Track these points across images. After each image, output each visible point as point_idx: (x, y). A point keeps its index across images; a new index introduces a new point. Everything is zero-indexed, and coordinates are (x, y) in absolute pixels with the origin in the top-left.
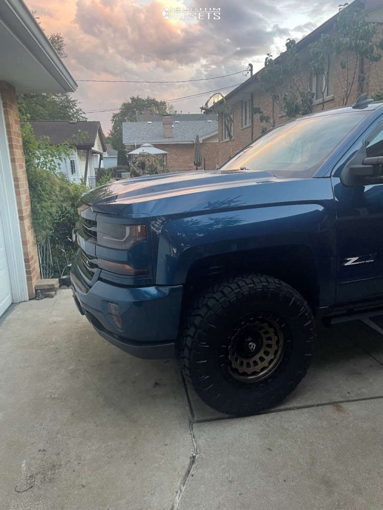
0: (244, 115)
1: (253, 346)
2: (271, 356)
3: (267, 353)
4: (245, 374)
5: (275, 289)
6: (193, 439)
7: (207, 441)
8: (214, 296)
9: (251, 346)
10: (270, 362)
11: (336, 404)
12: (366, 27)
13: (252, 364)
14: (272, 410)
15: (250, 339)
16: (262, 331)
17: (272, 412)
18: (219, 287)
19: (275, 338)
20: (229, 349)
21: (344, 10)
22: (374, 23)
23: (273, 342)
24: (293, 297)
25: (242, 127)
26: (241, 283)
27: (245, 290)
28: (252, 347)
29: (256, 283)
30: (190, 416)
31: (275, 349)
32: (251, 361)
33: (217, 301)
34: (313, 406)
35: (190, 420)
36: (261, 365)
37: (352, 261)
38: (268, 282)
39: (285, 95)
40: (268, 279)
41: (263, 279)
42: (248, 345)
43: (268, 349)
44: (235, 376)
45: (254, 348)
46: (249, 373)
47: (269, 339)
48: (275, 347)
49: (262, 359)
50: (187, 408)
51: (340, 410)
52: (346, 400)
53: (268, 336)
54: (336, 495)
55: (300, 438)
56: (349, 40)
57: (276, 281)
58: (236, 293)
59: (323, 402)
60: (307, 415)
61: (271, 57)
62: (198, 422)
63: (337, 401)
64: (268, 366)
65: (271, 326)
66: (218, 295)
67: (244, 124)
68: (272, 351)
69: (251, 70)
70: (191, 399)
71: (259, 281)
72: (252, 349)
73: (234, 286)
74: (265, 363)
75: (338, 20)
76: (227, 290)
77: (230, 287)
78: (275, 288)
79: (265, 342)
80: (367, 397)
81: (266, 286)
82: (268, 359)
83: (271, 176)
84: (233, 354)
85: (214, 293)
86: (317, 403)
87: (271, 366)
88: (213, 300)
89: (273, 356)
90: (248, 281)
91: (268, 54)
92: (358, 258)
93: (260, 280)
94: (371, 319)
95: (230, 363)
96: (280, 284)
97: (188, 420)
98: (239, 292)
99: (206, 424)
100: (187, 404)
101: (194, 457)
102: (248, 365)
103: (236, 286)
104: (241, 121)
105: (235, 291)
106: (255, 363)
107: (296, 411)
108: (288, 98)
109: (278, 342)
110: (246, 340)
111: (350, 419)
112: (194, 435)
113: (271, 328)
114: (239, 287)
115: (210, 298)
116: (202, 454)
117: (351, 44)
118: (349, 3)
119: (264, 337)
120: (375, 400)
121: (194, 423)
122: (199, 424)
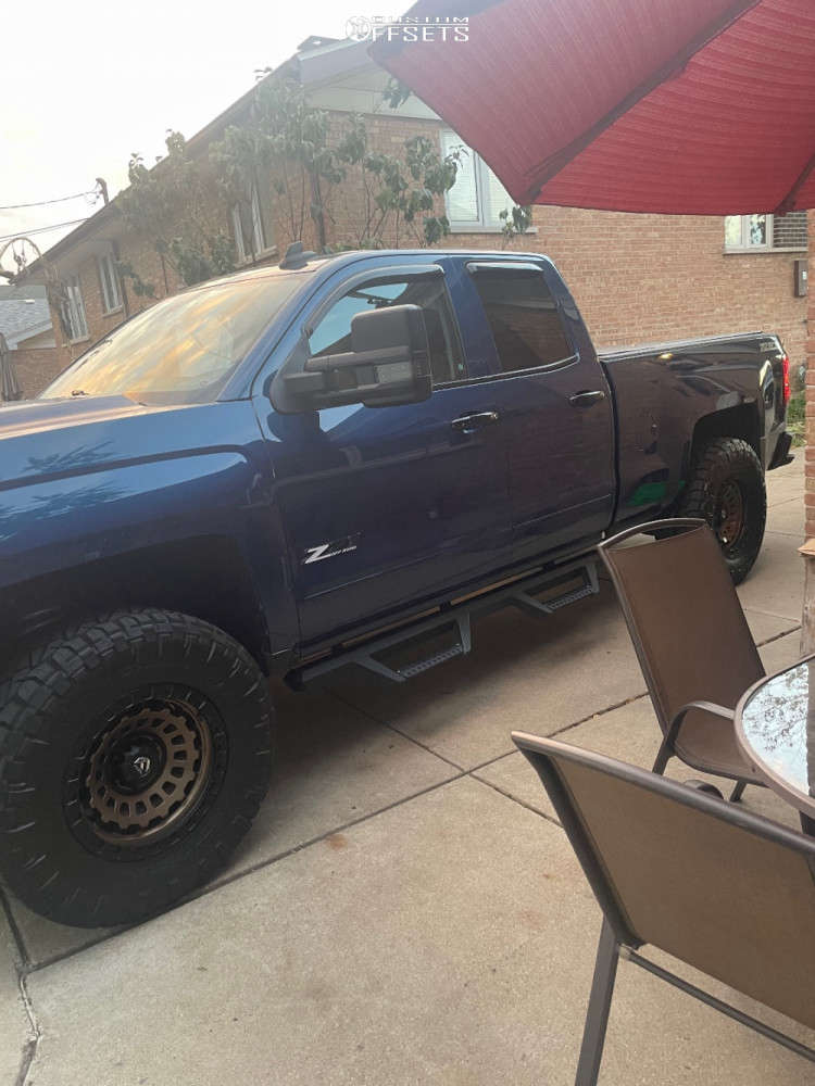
0: (104, 286)
1: (144, 764)
2: (188, 776)
3: (177, 772)
4: (134, 829)
5: (171, 633)
6: (28, 1007)
7: (62, 1000)
8: (33, 674)
9: (139, 765)
10: (188, 790)
11: (332, 838)
12: (311, 117)
13: (147, 802)
14: (207, 888)
15: (136, 750)
16: (159, 730)
17: (206, 892)
18: (44, 652)
19: (190, 736)
20: (87, 784)
21: (266, 80)
22: (324, 111)
23: (188, 746)
24: (212, 641)
25: (104, 311)
26: (94, 635)
27: (104, 647)
28: (142, 766)
29: (128, 628)
30: (18, 960)
31: (194, 759)
32: (145, 798)
33: (41, 682)
34: (289, 853)
35: (17, 970)
36: (168, 800)
37: (317, 553)
38: (154, 621)
39: (176, 242)
40: (155, 615)
41: (143, 618)
42: (133, 764)
43: (180, 763)
44: (113, 839)
45: (148, 767)
46: (144, 823)
47: (178, 740)
48: (193, 755)
49: (168, 787)
50: (10, 945)
51: (336, 845)
52: (349, 822)
53: (174, 734)
54: (335, 1008)
55: (263, 924)
56: (284, 137)
57: (174, 616)
58: (83, 658)
59: (308, 840)
60: (276, 875)
61: (140, 162)
62: (39, 967)
63: (333, 829)
64: (185, 799)
65: (177, 712)
66: (43, 671)
67: (108, 306)
68: (188, 764)
69: (104, 192)
70: (18, 922)
71: (135, 623)
72: (143, 771)
73: (77, 643)
74: (178, 794)
75: (257, 98)
76: (60, 656)
77: (69, 647)
78: (171, 630)
79: (172, 749)
80: (386, 804)
81: (152, 630)
82: (181, 783)
83: (133, 404)
84: (101, 792)
85: (32, 668)
86: (295, 846)
87: (190, 797)
88: (31, 683)
89: (193, 774)
90: (110, 626)
91: (135, 156)
92: (327, 546)
93: (136, 619)
94: (376, 657)
95: (96, 815)
96: (183, 621)
97: (14, 971)
98: (91, 653)
99: (58, 965)
100: (11, 935)
101: (33, 1044)
102: (141, 807)
103: (83, 643)
104: (100, 300)
105: (82, 654)
106: (156, 799)
107: (255, 875)
108: (183, 248)
109: (198, 743)
110: (127, 754)
111: (358, 854)
112: (29, 1000)
113: (178, 716)
114: (90, 643)
115: (23, 681)
116: (51, 1031)
117: (289, 145)
118: (274, 68)
119: (167, 738)
120: (400, 807)
121: (29, 972)
122: (41, 971)
